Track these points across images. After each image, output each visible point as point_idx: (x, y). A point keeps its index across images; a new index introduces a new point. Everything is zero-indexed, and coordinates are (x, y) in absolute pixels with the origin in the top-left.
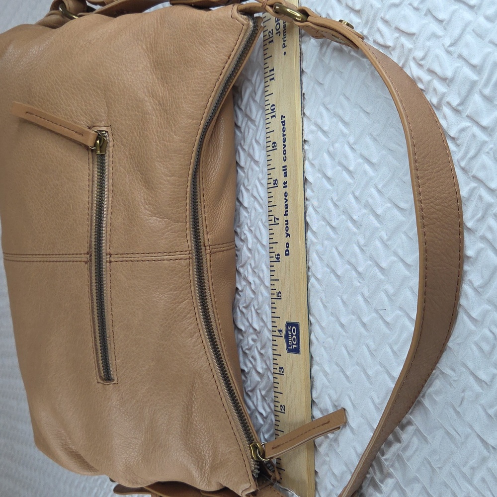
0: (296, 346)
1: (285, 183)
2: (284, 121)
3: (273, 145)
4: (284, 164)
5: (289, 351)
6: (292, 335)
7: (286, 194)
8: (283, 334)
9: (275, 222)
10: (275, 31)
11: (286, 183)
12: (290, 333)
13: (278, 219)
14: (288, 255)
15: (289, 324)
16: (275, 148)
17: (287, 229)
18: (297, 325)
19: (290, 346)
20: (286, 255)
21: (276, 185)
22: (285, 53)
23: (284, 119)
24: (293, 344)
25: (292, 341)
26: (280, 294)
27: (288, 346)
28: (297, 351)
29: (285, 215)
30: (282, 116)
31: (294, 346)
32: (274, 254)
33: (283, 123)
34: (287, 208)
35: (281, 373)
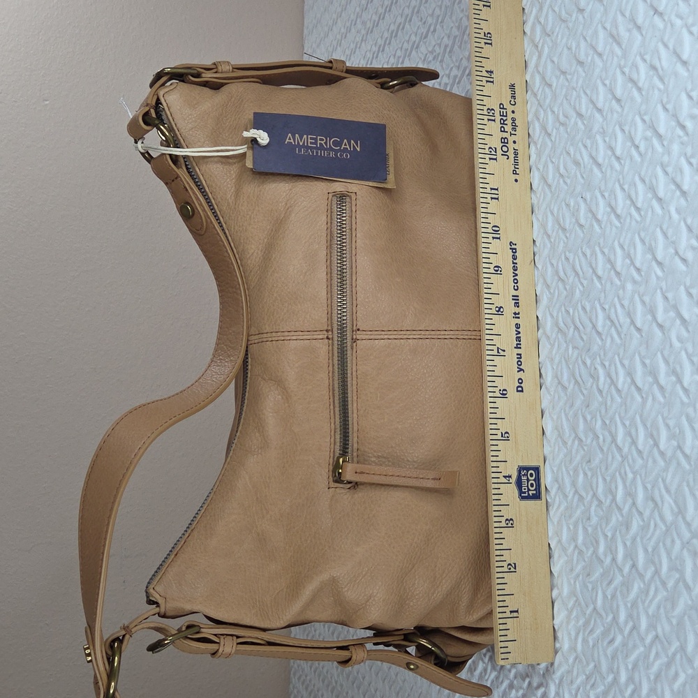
0: (535, 492)
1: (515, 314)
3: (496, 269)
4: (515, 293)
5: (523, 498)
6: (528, 480)
7: (518, 326)
8: (514, 479)
9: (498, 352)
10: (499, 152)
11: (519, 314)
12: (524, 478)
13: (504, 351)
14: (522, 391)
15: (521, 469)
16: (499, 272)
17: (519, 363)
18: (536, 469)
19: (525, 493)
20: (518, 391)
21: (500, 313)
22: (516, 181)
23: (513, 247)
24: (529, 490)
25: (528, 486)
26: (506, 435)
27: (521, 492)
28: (536, 497)
29: (515, 348)
30: (511, 242)
31: (530, 493)
32: (498, 389)
33: (514, 251)
34: (520, 341)
35: (510, 525)
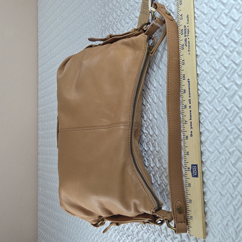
0: (196, 174)
2: (189, 81)
3: (184, 91)
4: (190, 98)
5: (193, 176)
6: (194, 170)
7: (190, 111)
8: (190, 169)
9: (185, 122)
10: (184, 45)
11: (191, 106)
12: (193, 169)
13: (187, 121)
14: (192, 136)
15: (192, 165)
17: (191, 125)
18: (196, 165)
19: (193, 174)
20: (191, 136)
21: (186, 107)
22: (189, 54)
23: (189, 80)
24: (195, 173)
25: (194, 172)
26: (188, 153)
27: (192, 174)
28: (197, 176)
29: (190, 120)
31: (195, 174)
32: (185, 136)
33: (189, 82)
34: (191, 117)
35: (189, 186)
